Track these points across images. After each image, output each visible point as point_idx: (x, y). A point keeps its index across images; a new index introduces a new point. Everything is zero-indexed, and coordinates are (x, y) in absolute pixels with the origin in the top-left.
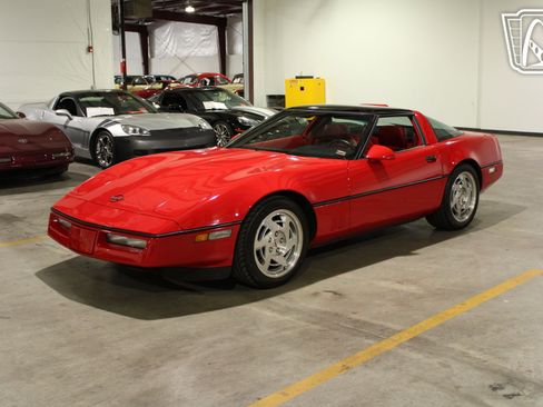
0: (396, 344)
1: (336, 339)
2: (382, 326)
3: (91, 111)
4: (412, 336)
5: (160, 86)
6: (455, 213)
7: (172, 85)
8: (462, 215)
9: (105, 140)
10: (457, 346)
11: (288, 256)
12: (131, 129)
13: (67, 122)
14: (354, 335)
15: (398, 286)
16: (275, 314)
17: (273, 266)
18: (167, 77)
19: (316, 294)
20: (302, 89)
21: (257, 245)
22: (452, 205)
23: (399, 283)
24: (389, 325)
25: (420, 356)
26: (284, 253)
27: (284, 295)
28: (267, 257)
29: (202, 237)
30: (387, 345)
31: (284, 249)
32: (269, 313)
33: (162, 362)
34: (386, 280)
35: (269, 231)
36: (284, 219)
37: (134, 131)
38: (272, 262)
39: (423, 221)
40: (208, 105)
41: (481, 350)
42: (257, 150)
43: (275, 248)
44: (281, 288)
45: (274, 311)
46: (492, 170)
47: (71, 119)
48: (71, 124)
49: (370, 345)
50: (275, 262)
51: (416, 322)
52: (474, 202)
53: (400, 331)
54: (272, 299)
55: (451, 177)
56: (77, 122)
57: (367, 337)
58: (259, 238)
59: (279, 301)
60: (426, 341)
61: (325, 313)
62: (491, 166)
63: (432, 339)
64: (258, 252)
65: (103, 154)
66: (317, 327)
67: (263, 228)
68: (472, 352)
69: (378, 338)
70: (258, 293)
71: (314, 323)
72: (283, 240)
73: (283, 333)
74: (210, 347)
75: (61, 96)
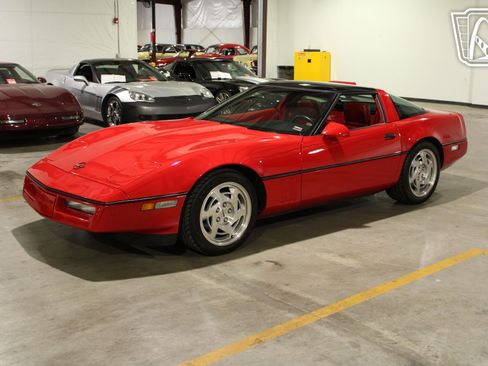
0: (316, 319)
1: (260, 311)
2: (308, 299)
3: (105, 78)
4: (334, 312)
5: (187, 54)
6: (414, 188)
7: (197, 54)
8: (421, 190)
9: (114, 104)
10: (373, 326)
11: (236, 226)
12: (137, 95)
13: (84, 87)
14: (278, 308)
15: (339, 260)
16: (212, 282)
17: (221, 235)
18: (196, 46)
19: (257, 264)
20: (309, 61)
21: (204, 215)
22: (411, 181)
23: (341, 256)
24: (316, 299)
25: (334, 334)
26: (231, 223)
27: (227, 263)
28: (214, 227)
29: (149, 206)
30: (307, 320)
31: (232, 220)
32: (206, 281)
33: (91, 325)
34: (329, 252)
35: (216, 202)
36: (232, 191)
37: (140, 98)
38: (219, 231)
39: (384, 195)
40: (215, 75)
41: (396, 331)
42: (222, 123)
43: (222, 218)
44: (226, 256)
45: (212, 278)
46: (454, 148)
47: (87, 85)
48: (87, 89)
49: (290, 319)
50: (222, 231)
51: (343, 297)
52: (434, 179)
53: (324, 306)
54: (214, 267)
55: (411, 154)
56: (92, 87)
57: (290, 310)
58: (206, 209)
59: (220, 268)
60: (346, 318)
61: (259, 283)
62: (455, 144)
63: (352, 316)
64: (205, 222)
65: (113, 117)
66: (246, 297)
67: (211, 199)
68: (386, 333)
69: (300, 312)
70: (204, 259)
71: (244, 293)
72: (231, 211)
73: (213, 302)
74: (140, 311)
75: (81, 64)
